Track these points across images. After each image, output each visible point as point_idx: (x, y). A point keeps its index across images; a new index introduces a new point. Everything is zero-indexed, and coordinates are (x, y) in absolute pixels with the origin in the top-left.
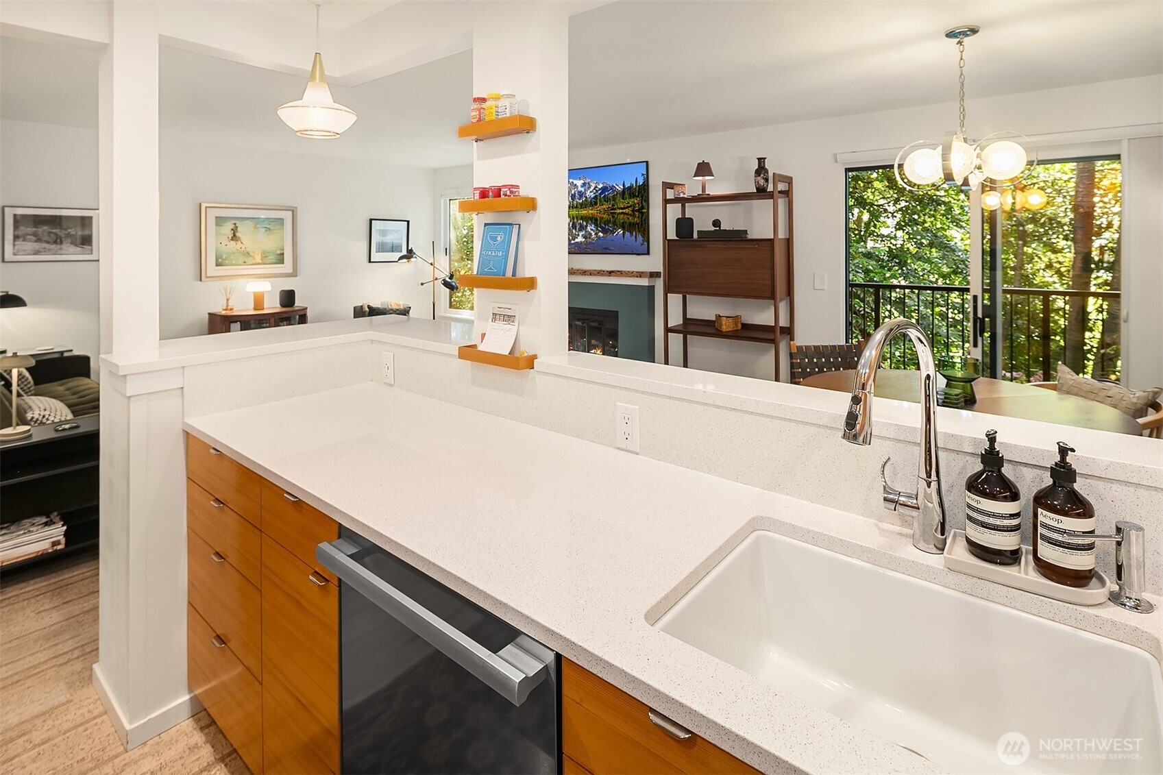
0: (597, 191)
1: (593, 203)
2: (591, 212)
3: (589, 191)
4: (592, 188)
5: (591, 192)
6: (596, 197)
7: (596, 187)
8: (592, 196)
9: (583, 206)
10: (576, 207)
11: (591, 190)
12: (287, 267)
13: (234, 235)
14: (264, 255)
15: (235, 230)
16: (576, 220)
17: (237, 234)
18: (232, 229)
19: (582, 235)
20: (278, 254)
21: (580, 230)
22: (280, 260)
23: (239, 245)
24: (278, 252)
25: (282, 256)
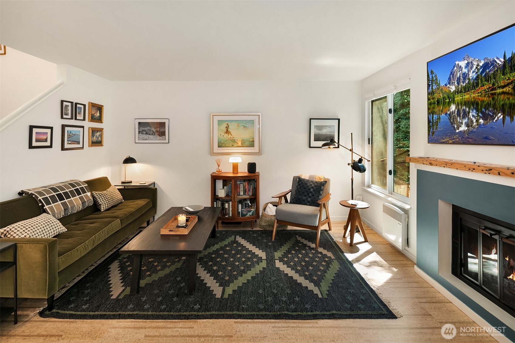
0: (478, 70)
1: (474, 85)
2: (473, 95)
3: (472, 71)
4: (475, 67)
5: (473, 72)
6: (477, 77)
7: (478, 65)
8: (475, 77)
9: (466, 89)
10: (461, 92)
11: (473, 69)
12: (256, 149)
13: (227, 130)
14: (243, 142)
15: (227, 128)
16: (460, 107)
17: (228, 130)
18: (226, 127)
19: (465, 123)
20: (251, 141)
21: (464, 118)
22: (252, 145)
23: (230, 136)
24: (251, 140)
25: (253, 142)
